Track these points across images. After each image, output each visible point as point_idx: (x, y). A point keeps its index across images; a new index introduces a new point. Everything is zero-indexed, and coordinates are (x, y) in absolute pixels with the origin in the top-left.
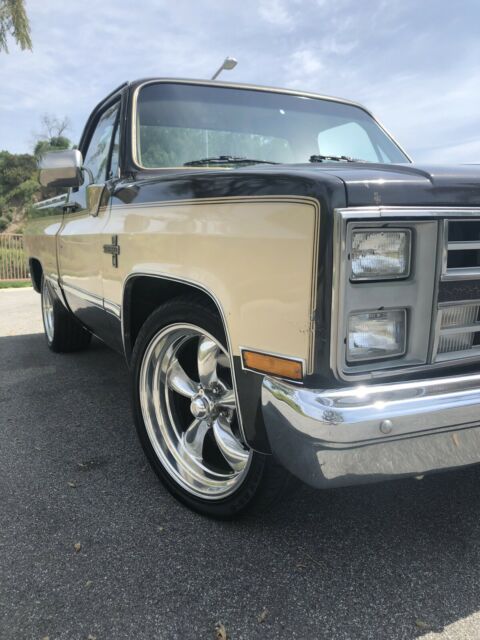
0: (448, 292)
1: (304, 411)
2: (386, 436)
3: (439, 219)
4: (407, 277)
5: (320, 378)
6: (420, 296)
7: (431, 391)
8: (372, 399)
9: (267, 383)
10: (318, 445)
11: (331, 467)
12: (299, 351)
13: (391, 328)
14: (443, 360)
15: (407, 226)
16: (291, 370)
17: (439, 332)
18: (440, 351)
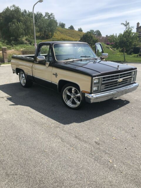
0: (102, 84)
1: (90, 96)
2: (97, 98)
3: (102, 77)
4: (98, 83)
5: (91, 93)
6: (100, 85)
7: (101, 94)
8: (94, 95)
9: (86, 94)
10: (90, 99)
11: (92, 101)
12: (89, 91)
13: (97, 88)
14: (102, 91)
15: (99, 79)
16: (88, 92)
17: (102, 88)
18: (102, 90)
